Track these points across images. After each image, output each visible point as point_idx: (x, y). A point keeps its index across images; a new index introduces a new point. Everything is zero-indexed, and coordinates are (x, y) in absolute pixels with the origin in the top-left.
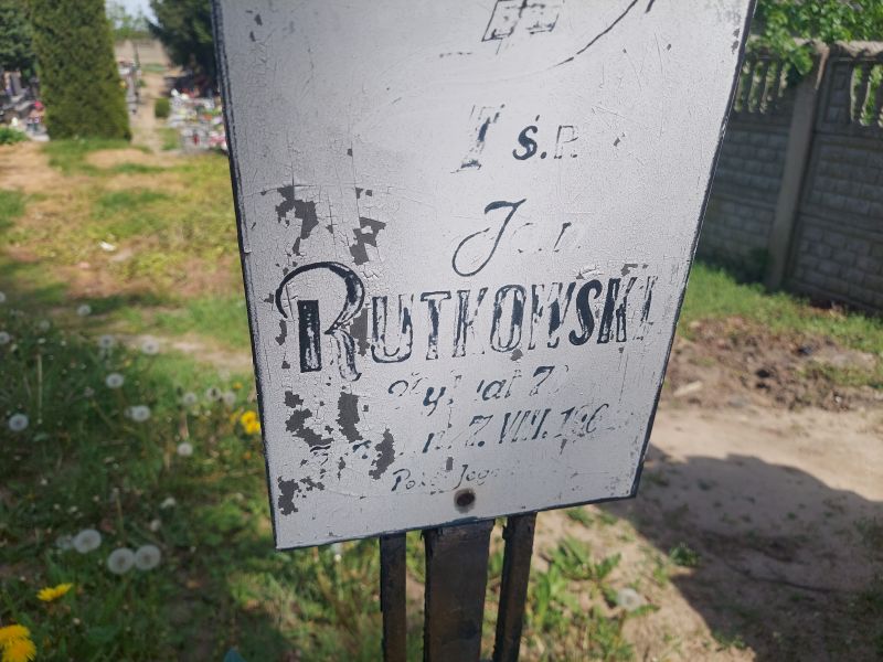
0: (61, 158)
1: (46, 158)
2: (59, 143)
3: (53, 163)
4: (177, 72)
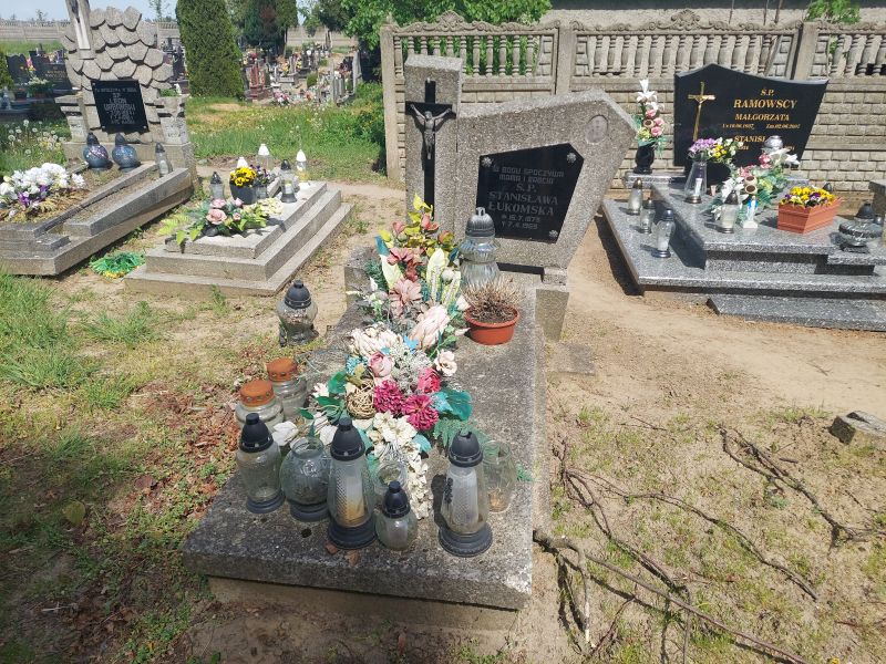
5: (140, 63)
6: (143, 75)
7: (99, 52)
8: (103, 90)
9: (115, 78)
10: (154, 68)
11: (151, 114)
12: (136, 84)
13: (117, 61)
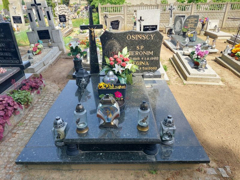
5: (66, 12)
6: (66, 14)
9: (62, 15)
11: (67, 20)
12: (65, 15)
13: (62, 12)
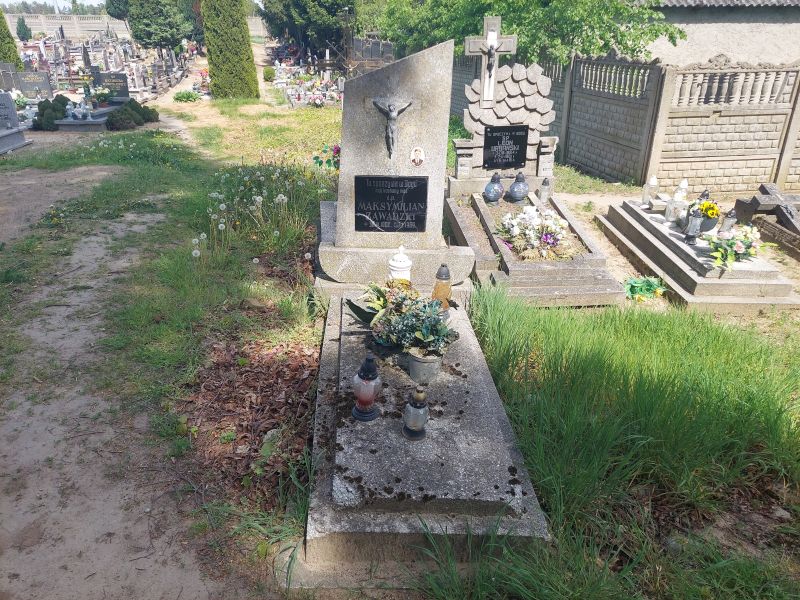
0: (226, 110)
1: (216, 110)
2: (220, 101)
3: (222, 113)
4: (275, 44)
5: (532, 111)
6: (532, 120)
7: (498, 102)
8: (495, 134)
9: (507, 124)
10: (542, 115)
11: (531, 152)
12: (525, 128)
13: (512, 110)
